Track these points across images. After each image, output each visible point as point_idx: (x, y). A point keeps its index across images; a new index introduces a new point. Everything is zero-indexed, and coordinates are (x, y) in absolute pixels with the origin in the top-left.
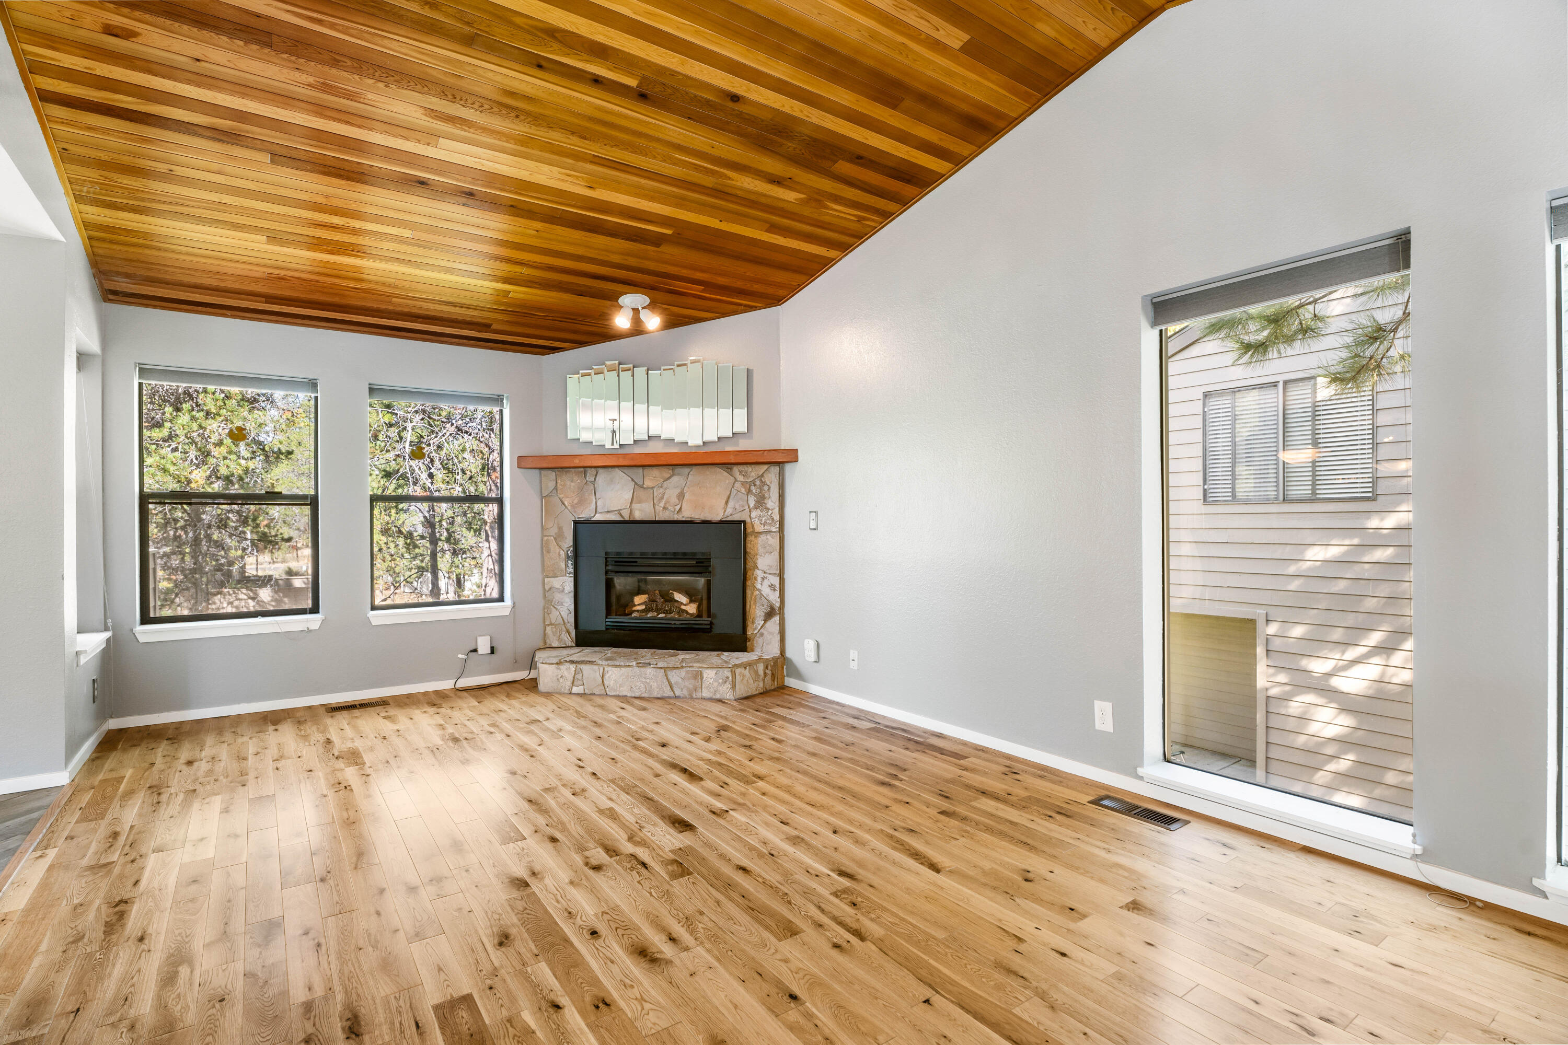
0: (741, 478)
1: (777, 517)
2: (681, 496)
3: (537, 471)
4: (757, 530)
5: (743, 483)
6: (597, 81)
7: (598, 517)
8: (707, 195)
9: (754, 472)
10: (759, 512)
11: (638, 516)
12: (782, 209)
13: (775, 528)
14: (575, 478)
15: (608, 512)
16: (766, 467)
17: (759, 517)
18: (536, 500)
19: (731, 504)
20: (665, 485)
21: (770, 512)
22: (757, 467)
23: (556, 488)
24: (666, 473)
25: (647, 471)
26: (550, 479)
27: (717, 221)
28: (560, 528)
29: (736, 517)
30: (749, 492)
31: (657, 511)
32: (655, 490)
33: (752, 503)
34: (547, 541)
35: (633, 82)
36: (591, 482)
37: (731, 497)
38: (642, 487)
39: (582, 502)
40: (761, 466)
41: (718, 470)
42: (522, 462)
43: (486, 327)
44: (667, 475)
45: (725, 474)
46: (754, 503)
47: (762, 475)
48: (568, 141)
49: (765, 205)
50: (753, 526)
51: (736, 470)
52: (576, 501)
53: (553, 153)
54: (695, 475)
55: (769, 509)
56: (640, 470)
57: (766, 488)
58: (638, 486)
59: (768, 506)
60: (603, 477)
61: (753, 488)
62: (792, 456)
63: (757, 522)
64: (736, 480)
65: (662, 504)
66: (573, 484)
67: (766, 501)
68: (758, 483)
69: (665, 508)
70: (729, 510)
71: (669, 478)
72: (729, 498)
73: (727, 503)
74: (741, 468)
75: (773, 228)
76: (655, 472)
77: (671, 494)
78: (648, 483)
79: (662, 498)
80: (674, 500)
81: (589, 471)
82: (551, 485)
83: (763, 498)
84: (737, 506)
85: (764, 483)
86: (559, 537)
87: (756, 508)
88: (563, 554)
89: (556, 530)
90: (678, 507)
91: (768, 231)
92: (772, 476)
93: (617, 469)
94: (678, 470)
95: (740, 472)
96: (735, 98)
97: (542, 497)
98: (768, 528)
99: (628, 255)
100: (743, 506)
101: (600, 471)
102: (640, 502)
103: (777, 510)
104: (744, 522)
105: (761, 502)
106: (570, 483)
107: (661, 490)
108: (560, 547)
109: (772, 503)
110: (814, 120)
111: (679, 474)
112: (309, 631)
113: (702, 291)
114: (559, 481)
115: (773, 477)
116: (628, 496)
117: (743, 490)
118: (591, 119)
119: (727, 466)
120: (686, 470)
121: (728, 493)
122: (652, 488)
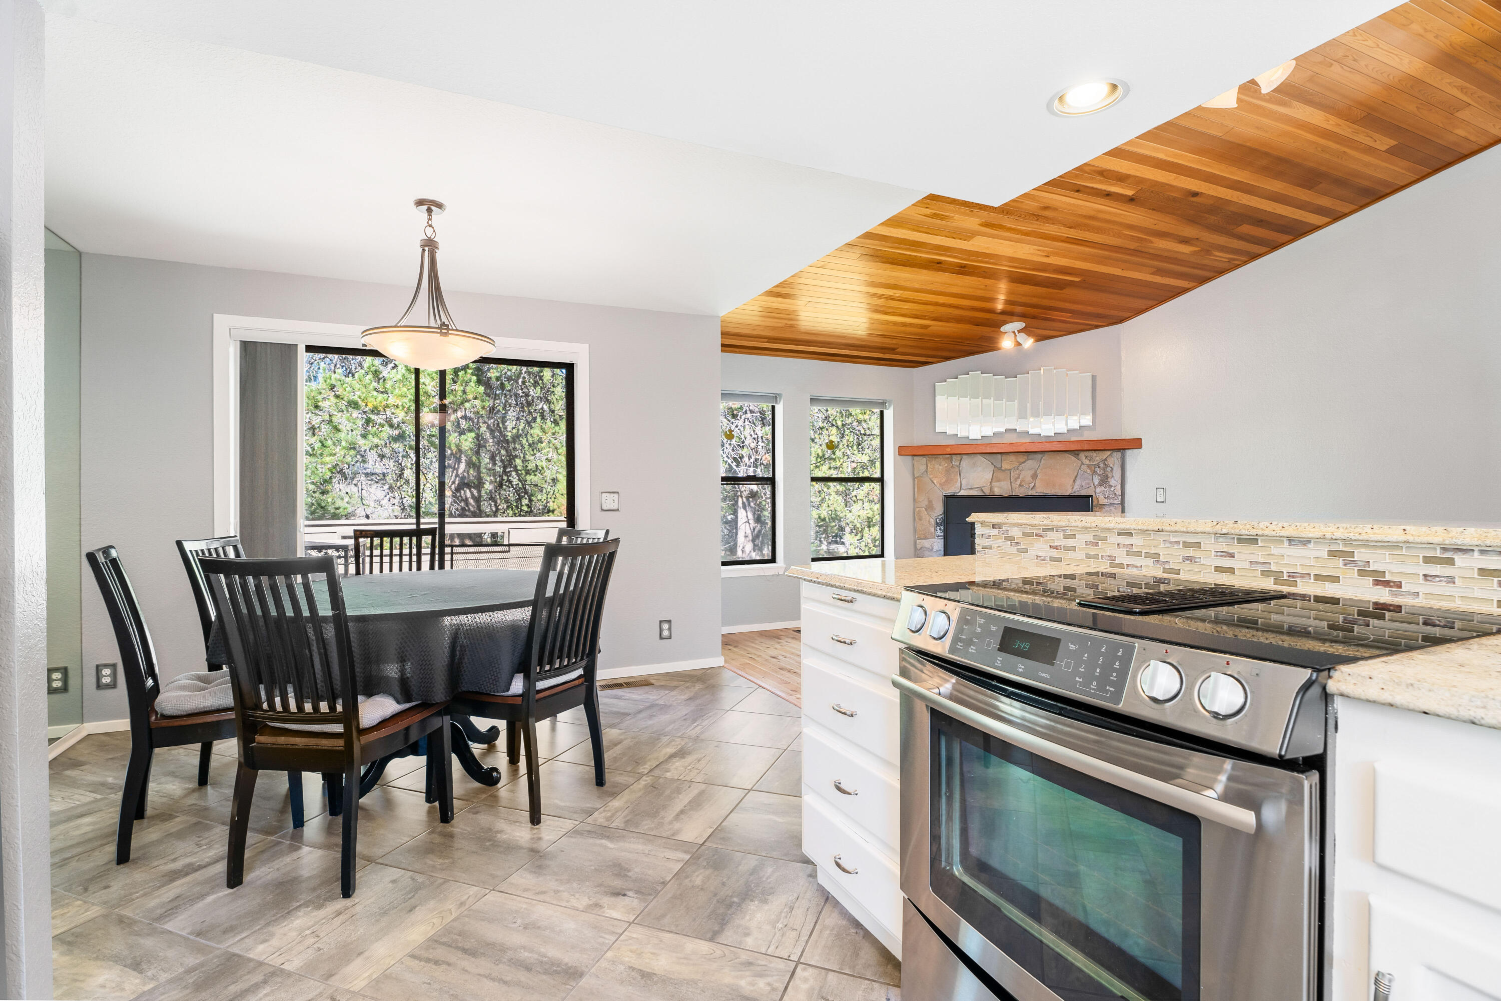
0: (1087, 462)
1: (1119, 493)
2: (1034, 476)
3: (910, 458)
4: (1101, 502)
5: (1089, 466)
6: (1108, 195)
7: (963, 493)
8: (1129, 254)
9: (1098, 457)
10: (1102, 488)
11: (997, 492)
12: (1176, 259)
13: (1118, 501)
14: (943, 463)
15: (971, 488)
16: (1109, 453)
17: (1103, 493)
18: (910, 480)
19: (1078, 482)
20: (1021, 468)
21: (1113, 488)
22: (1101, 453)
23: (926, 471)
24: (1022, 458)
25: (1004, 457)
26: (921, 464)
27: (1119, 270)
28: (930, 502)
29: (1083, 493)
30: (1094, 472)
31: (1014, 488)
32: (1012, 472)
33: (1096, 481)
34: (919, 512)
35: (1130, 193)
36: (957, 466)
37: (1078, 477)
38: (1000, 469)
39: (948, 481)
40: (1105, 452)
41: (1067, 455)
42: (902, 451)
43: (892, 350)
44: (1024, 460)
45: (1073, 458)
46: (1098, 481)
47: (1106, 459)
48: (1059, 231)
49: (1166, 257)
50: (1098, 499)
51: (1082, 455)
52: (943, 480)
53: (1042, 238)
54: (1046, 460)
55: (1111, 486)
56: (999, 456)
57: (1109, 469)
58: (997, 469)
59: (1111, 483)
60: (966, 462)
61: (1097, 470)
62: (1136, 444)
63: (1101, 497)
64: (1082, 463)
65: (1018, 483)
66: (941, 467)
67: (1109, 480)
68: (1102, 465)
69: (1020, 485)
70: (1076, 487)
71: (1023, 463)
72: (1076, 477)
73: (1074, 481)
74: (1087, 453)
75: (1159, 272)
76: (1012, 458)
77: (1026, 474)
78: (1005, 466)
79: (1018, 478)
80: (1029, 479)
81: (954, 457)
82: (923, 468)
83: (1107, 477)
84: (1083, 484)
85: (1107, 466)
86: (930, 507)
87: (1100, 485)
88: (932, 521)
89: (926, 503)
90: (1032, 485)
91: (1153, 273)
92: (1114, 460)
93: (979, 456)
94: (1032, 456)
95: (1086, 457)
96: (1195, 194)
97: (914, 478)
98: (1111, 501)
99: (1034, 296)
100: (1088, 484)
101: (965, 457)
102: (999, 481)
103: (1119, 487)
104: (1091, 496)
105: (1104, 481)
106: (939, 467)
107: (1017, 472)
108: (930, 516)
109: (1115, 481)
110: (1244, 202)
111: (1032, 459)
112: (778, 575)
113: (1070, 317)
114: (929, 465)
115: (1116, 461)
116: (988, 476)
117: (1089, 471)
118: (1085, 217)
119: (1075, 452)
120: (1039, 456)
121: (1076, 474)
122: (1010, 470)
